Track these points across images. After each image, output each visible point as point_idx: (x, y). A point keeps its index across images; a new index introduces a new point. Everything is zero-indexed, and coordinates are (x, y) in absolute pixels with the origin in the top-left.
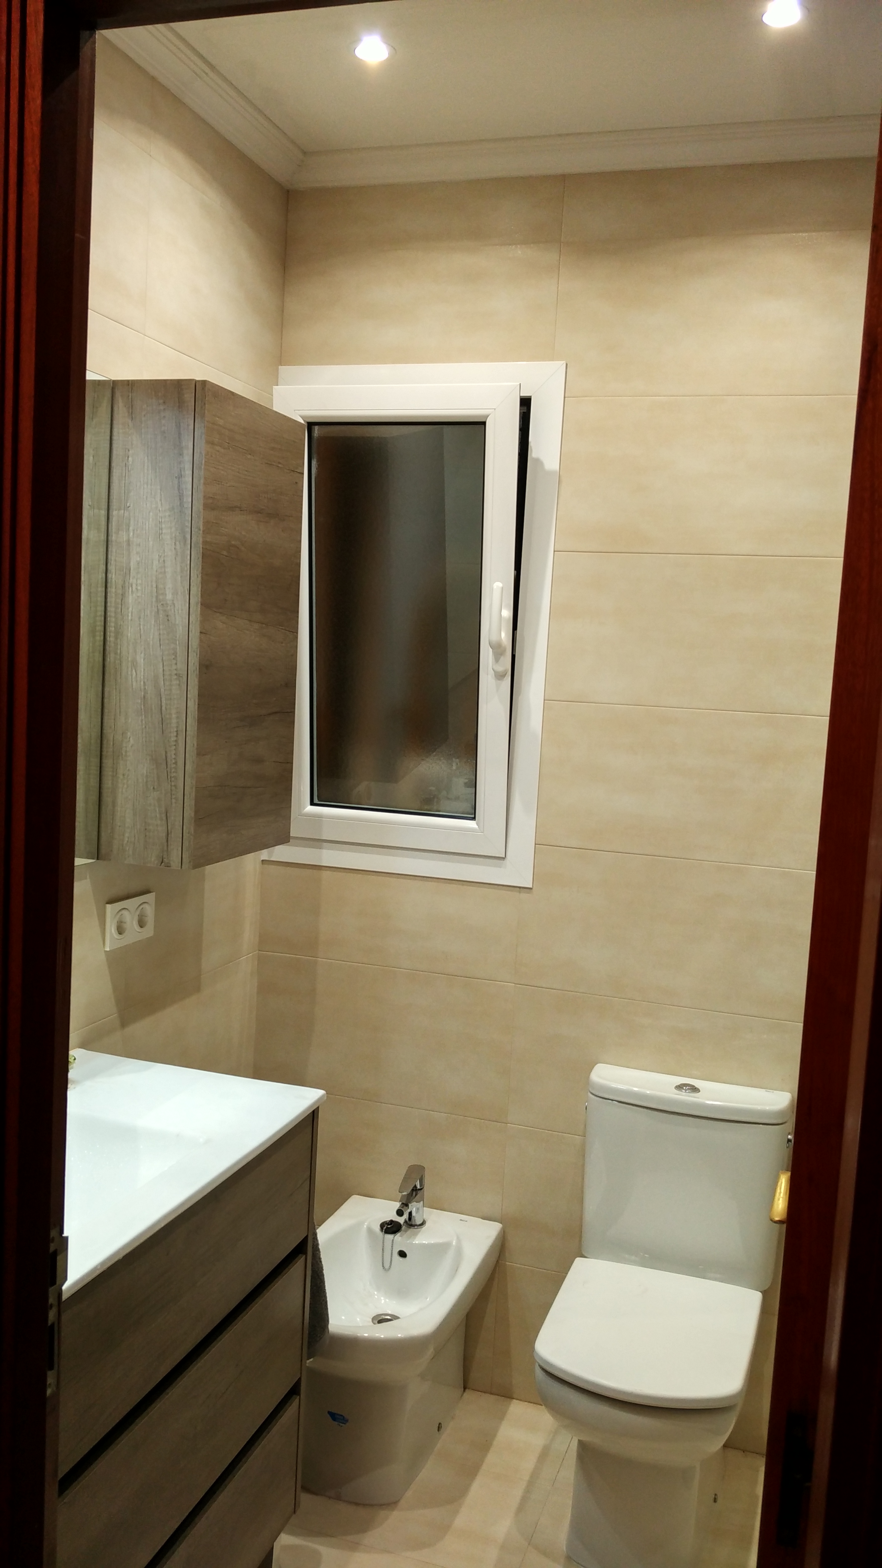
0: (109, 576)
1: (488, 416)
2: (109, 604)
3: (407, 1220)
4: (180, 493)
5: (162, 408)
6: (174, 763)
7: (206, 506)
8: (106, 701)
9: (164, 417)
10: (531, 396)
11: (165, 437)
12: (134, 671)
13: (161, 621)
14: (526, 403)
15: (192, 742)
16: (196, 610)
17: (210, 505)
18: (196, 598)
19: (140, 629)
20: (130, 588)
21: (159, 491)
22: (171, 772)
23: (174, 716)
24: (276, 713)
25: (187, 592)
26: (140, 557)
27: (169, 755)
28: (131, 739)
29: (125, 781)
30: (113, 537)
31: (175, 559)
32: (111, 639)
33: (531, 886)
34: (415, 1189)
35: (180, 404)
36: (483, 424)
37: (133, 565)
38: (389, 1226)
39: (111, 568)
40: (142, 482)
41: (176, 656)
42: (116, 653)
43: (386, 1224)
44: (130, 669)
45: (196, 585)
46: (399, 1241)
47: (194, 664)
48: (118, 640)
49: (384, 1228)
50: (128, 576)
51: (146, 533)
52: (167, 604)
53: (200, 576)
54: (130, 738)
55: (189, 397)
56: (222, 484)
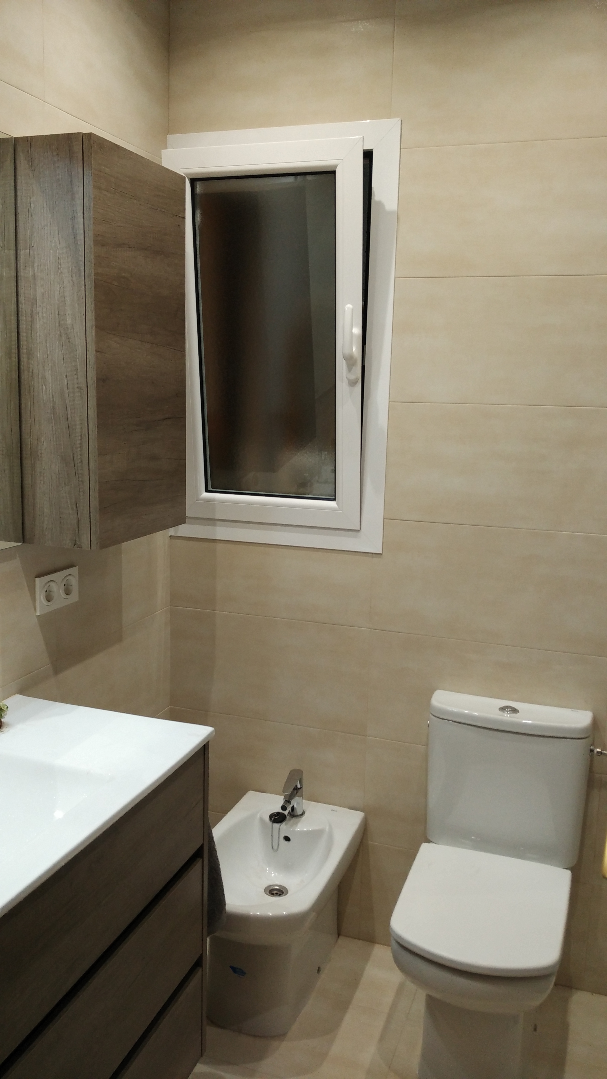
0: (20, 306)
1: (337, 166)
2: (21, 330)
3: (291, 811)
4: (74, 232)
5: (56, 159)
6: (80, 462)
7: (96, 243)
8: (23, 411)
9: (58, 167)
10: (372, 150)
11: (60, 185)
12: (44, 385)
13: (63, 342)
14: (368, 155)
15: (94, 444)
16: (92, 332)
17: (100, 241)
18: (91, 322)
19: (47, 350)
20: (38, 316)
21: (57, 232)
22: (78, 470)
23: (78, 423)
24: (169, 418)
25: (83, 317)
26: (44, 289)
27: (75, 455)
28: (45, 443)
29: (42, 478)
30: (21, 273)
31: (73, 289)
32: (24, 359)
33: (381, 552)
34: (296, 789)
35: (71, 155)
36: (333, 173)
37: (39, 296)
38: (276, 817)
39: (21, 299)
40: (43, 225)
41: (77, 372)
42: (29, 372)
43: (274, 815)
44: (40, 384)
45: (91, 310)
46: (284, 828)
47: (92, 378)
48: (30, 361)
49: (273, 819)
50: (35, 305)
51: (48, 268)
52: (68, 328)
53: (93, 303)
54: (43, 442)
55: (77, 148)
56: (110, 224)
